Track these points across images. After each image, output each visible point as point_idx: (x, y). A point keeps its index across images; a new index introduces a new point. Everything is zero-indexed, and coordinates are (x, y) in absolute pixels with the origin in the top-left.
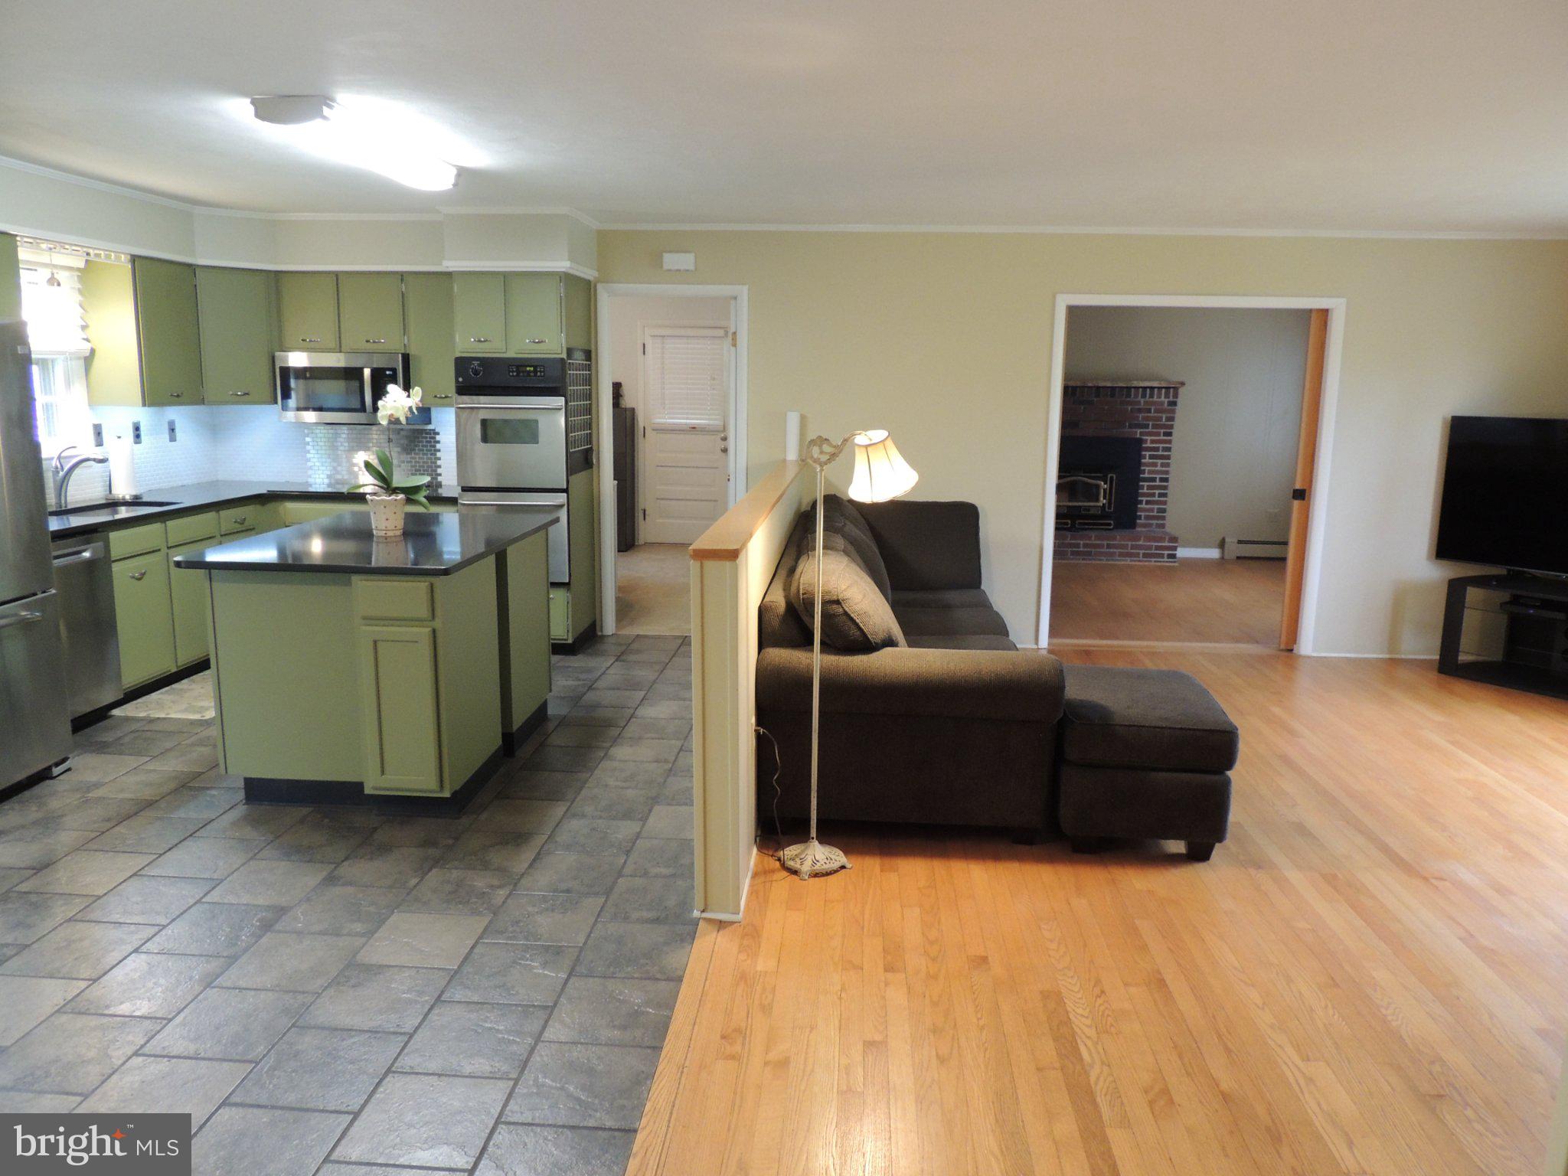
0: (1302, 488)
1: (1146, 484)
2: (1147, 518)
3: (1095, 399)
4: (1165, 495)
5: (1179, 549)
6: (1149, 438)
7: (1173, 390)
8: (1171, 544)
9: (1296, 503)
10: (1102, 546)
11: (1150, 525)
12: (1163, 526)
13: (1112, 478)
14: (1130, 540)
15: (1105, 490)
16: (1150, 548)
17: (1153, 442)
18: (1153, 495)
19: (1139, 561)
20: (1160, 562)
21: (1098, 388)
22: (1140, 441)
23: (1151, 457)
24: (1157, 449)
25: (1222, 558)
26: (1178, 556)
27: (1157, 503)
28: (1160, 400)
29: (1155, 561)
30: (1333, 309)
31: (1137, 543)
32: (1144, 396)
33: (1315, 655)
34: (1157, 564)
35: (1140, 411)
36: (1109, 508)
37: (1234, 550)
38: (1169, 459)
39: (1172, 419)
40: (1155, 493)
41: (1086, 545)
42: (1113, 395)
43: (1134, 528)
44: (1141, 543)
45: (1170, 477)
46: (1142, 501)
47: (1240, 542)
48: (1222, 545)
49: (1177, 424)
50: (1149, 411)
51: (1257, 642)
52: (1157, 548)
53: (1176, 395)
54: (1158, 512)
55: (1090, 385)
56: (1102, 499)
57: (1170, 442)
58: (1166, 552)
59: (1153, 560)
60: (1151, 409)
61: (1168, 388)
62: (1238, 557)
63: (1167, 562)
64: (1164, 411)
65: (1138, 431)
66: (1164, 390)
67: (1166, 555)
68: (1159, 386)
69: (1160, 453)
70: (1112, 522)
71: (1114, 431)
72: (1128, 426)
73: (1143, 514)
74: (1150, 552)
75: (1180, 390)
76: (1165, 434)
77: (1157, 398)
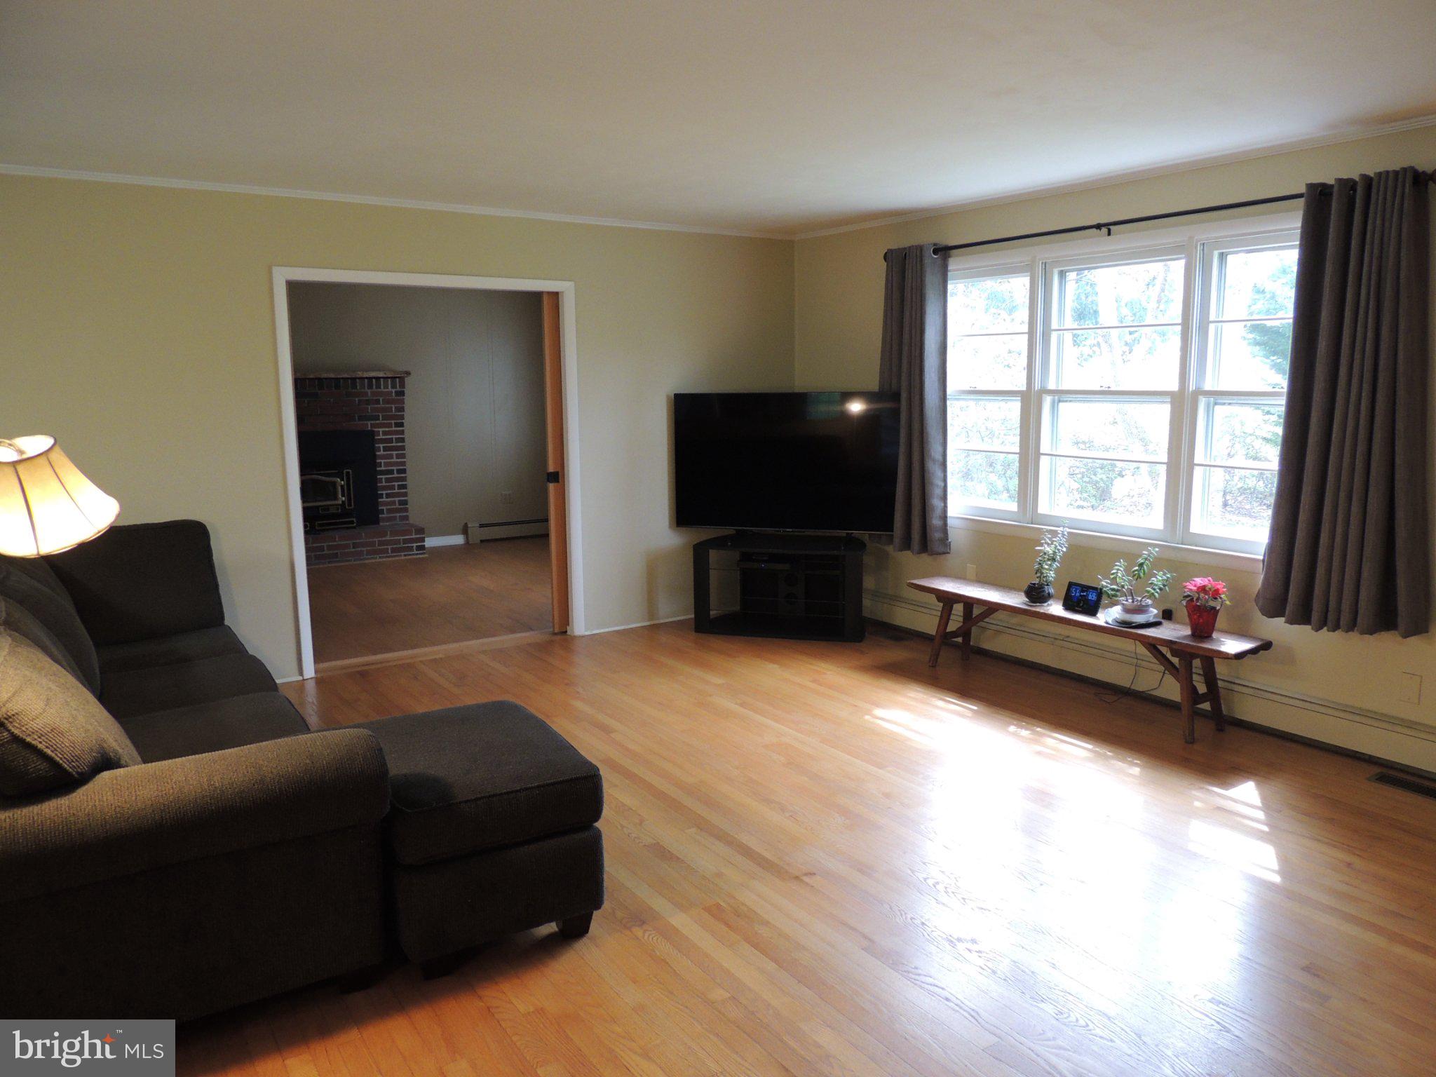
0: (555, 471)
1: (384, 477)
2: (389, 511)
3: (319, 392)
4: (405, 486)
5: (426, 539)
6: (381, 430)
7: (399, 379)
8: (418, 536)
9: (551, 486)
10: (347, 546)
11: (394, 518)
12: (406, 518)
13: (348, 473)
14: (376, 536)
15: (342, 486)
16: (398, 542)
17: (385, 433)
18: (393, 488)
19: (388, 557)
20: (410, 555)
21: (319, 379)
22: (372, 434)
23: (385, 449)
24: (390, 441)
25: (467, 542)
26: (426, 546)
27: (398, 495)
28: (387, 390)
29: (405, 555)
30: (563, 292)
31: (384, 539)
32: (370, 386)
33: (587, 633)
34: (407, 557)
35: (368, 402)
36: (349, 505)
37: (477, 534)
38: (404, 450)
39: (402, 409)
40: (394, 485)
41: (330, 548)
42: (337, 387)
43: (378, 523)
44: (387, 538)
45: (408, 467)
46: (382, 494)
47: (482, 526)
48: (465, 531)
49: (407, 414)
50: (377, 402)
51: (532, 630)
52: (405, 541)
53: (403, 385)
54: (400, 505)
55: (312, 376)
56: (340, 496)
57: (402, 432)
58: (415, 545)
59: (403, 554)
60: (379, 400)
61: (393, 378)
62: (481, 541)
63: (417, 554)
64: (393, 402)
65: (369, 423)
66: (389, 380)
67: (414, 548)
68: (385, 376)
69: (394, 444)
70: (355, 519)
71: (344, 424)
72: (358, 419)
73: (385, 508)
74: (399, 546)
75: (406, 380)
76: (397, 425)
77: (384, 388)
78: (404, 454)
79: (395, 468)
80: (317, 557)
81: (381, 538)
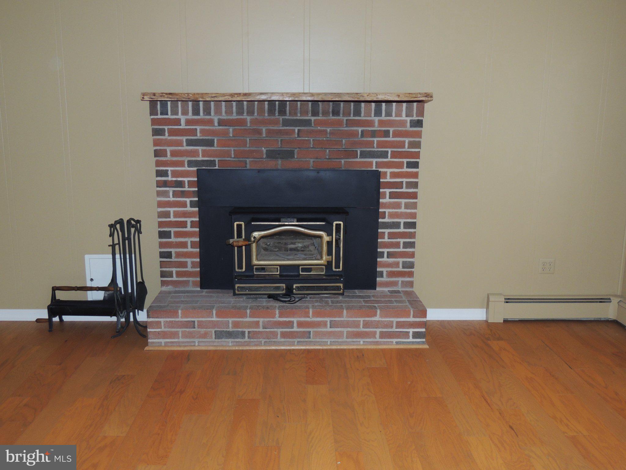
1: (387, 231)
2: (391, 274)
3: (313, 118)
4: (412, 245)
6: (389, 171)
7: (417, 104)
8: (417, 320)
10: (325, 324)
11: (395, 284)
12: (411, 284)
14: (362, 317)
15: (329, 242)
16: (390, 325)
17: (393, 175)
18: (397, 245)
20: (404, 343)
21: (315, 102)
22: (377, 175)
23: (392, 196)
24: (399, 185)
27: (402, 255)
28: (399, 119)
29: (397, 343)
32: (378, 113)
35: (374, 134)
36: (337, 266)
38: (416, 198)
39: (418, 145)
40: (399, 243)
41: (300, 324)
42: (336, 113)
43: (376, 289)
44: (377, 318)
45: (418, 221)
46: (383, 253)
47: (508, 301)
48: (486, 304)
49: (423, 151)
50: (387, 134)
52: (399, 325)
53: (421, 113)
54: (404, 267)
56: (326, 255)
57: (416, 175)
58: (411, 331)
59: (394, 340)
60: (389, 131)
61: (409, 102)
62: (504, 321)
63: (413, 343)
64: (406, 134)
65: (374, 161)
66: (404, 105)
67: (411, 334)
68: (398, 99)
69: (404, 190)
70: (341, 285)
71: (343, 161)
72: (360, 155)
73: (385, 270)
74: (390, 330)
75: (426, 105)
76: (410, 165)
77: (396, 116)
78: (416, 203)
79: (402, 221)
80: (284, 335)
81: (371, 317)
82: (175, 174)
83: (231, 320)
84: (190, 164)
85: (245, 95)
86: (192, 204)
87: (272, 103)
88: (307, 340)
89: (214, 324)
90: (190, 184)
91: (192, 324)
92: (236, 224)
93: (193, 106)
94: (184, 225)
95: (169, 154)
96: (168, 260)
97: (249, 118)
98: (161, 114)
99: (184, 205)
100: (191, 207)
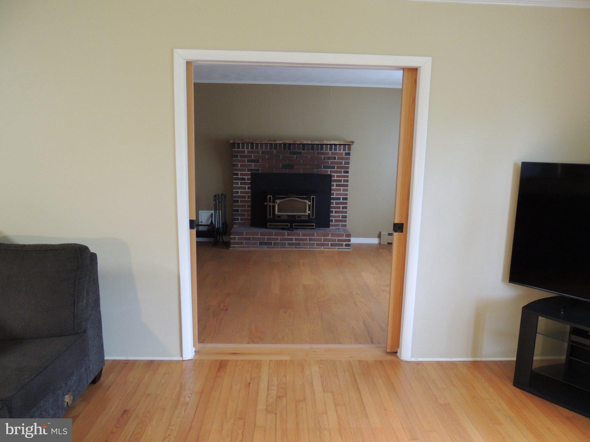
0: (401, 222)
1: (334, 201)
2: (336, 221)
3: (302, 151)
4: (346, 208)
6: (335, 174)
7: (348, 145)
8: (348, 237)
9: (396, 235)
10: (306, 240)
11: (338, 225)
12: (345, 226)
13: (313, 198)
15: (309, 205)
16: (335, 240)
17: (338, 176)
18: (339, 208)
19: (328, 248)
20: (342, 248)
21: (304, 144)
22: (330, 176)
23: (337, 185)
24: (340, 181)
25: (380, 243)
27: (341, 212)
28: (340, 152)
29: (338, 248)
30: (422, 68)
32: (331, 149)
33: (413, 359)
34: (338, 250)
35: (329, 158)
36: (313, 216)
37: (386, 239)
38: (347, 187)
39: (348, 163)
40: (340, 207)
41: (296, 239)
42: (313, 149)
43: (329, 227)
44: (329, 237)
45: (349, 197)
46: (333, 211)
47: (390, 234)
48: (379, 236)
49: (351, 166)
50: (335, 158)
52: (339, 240)
53: (349, 149)
54: (342, 218)
55: (298, 143)
56: (308, 211)
57: (347, 177)
58: (344, 243)
59: (337, 247)
61: (344, 145)
62: (388, 243)
63: (345, 249)
64: (343, 159)
65: (329, 170)
66: (342, 146)
67: (344, 245)
68: (339, 143)
69: (342, 183)
70: (314, 224)
71: (315, 170)
72: (323, 168)
73: (333, 219)
74: (335, 243)
75: (352, 146)
76: (345, 172)
77: (339, 151)
78: (347, 189)
79: (341, 197)
80: (289, 244)
81: (327, 237)
82: (241, 174)
83: (266, 237)
84: (248, 170)
85: (274, 141)
86: (249, 188)
87: (285, 144)
88: (299, 246)
89: (260, 239)
90: (248, 179)
91: (249, 239)
92: (268, 196)
93: (251, 145)
94: (245, 197)
95: (239, 166)
96: (237, 213)
97: (275, 151)
98: (237, 148)
99: (245, 188)
100: (248, 189)
